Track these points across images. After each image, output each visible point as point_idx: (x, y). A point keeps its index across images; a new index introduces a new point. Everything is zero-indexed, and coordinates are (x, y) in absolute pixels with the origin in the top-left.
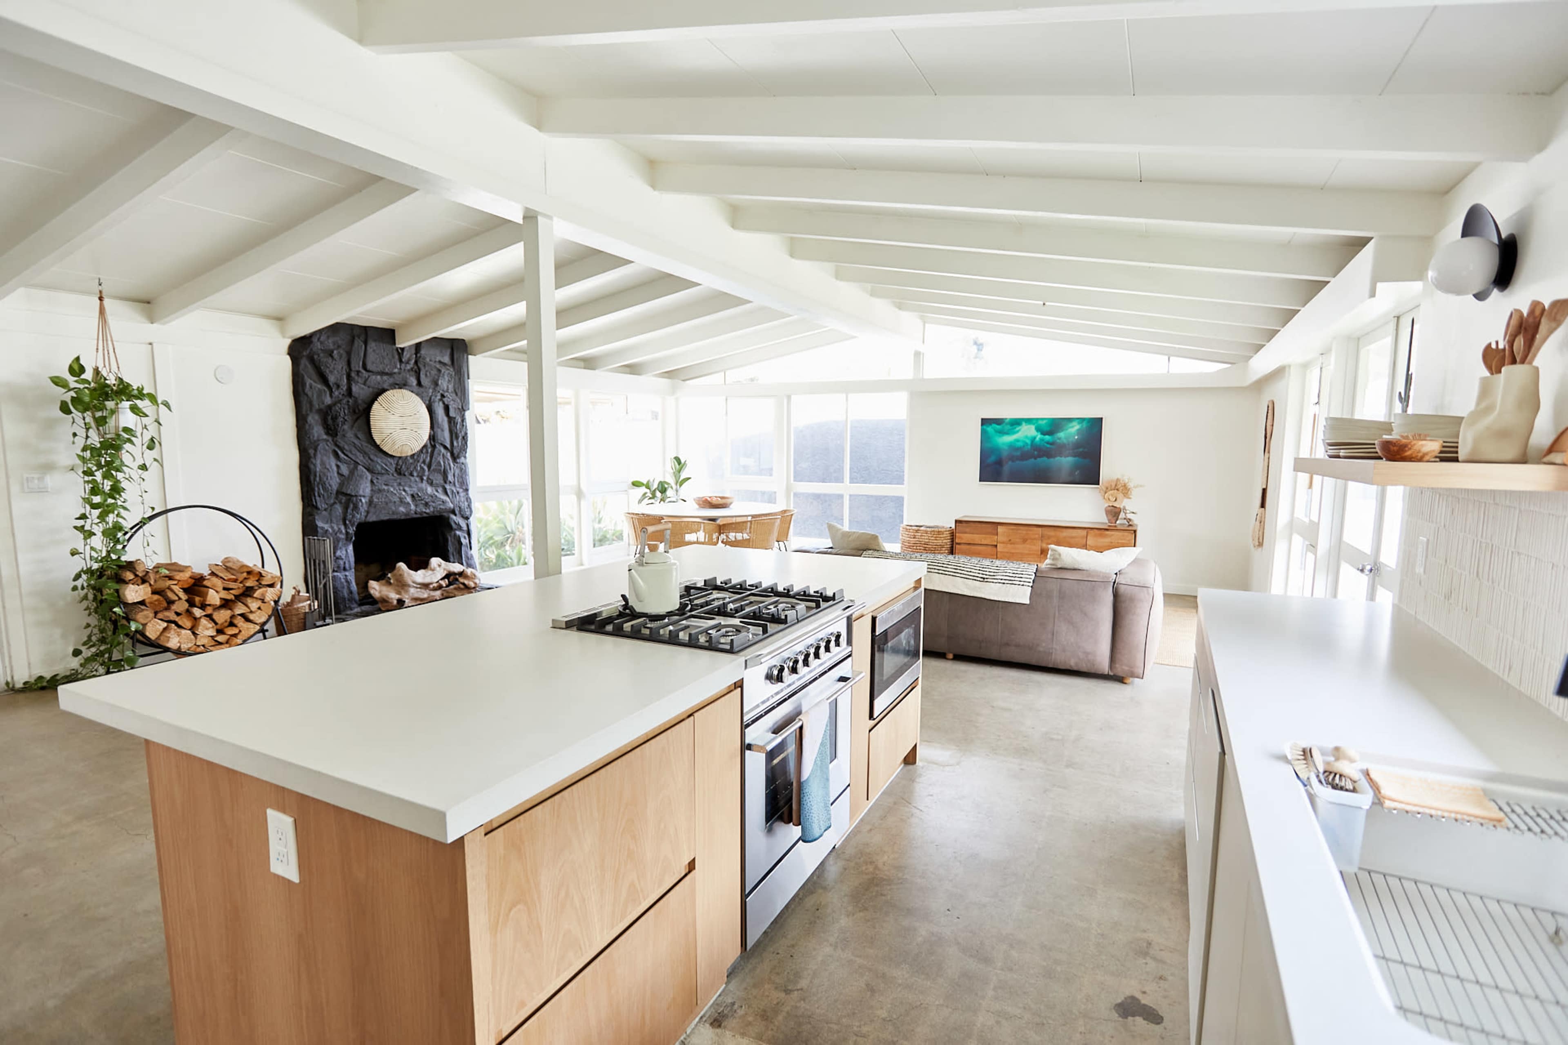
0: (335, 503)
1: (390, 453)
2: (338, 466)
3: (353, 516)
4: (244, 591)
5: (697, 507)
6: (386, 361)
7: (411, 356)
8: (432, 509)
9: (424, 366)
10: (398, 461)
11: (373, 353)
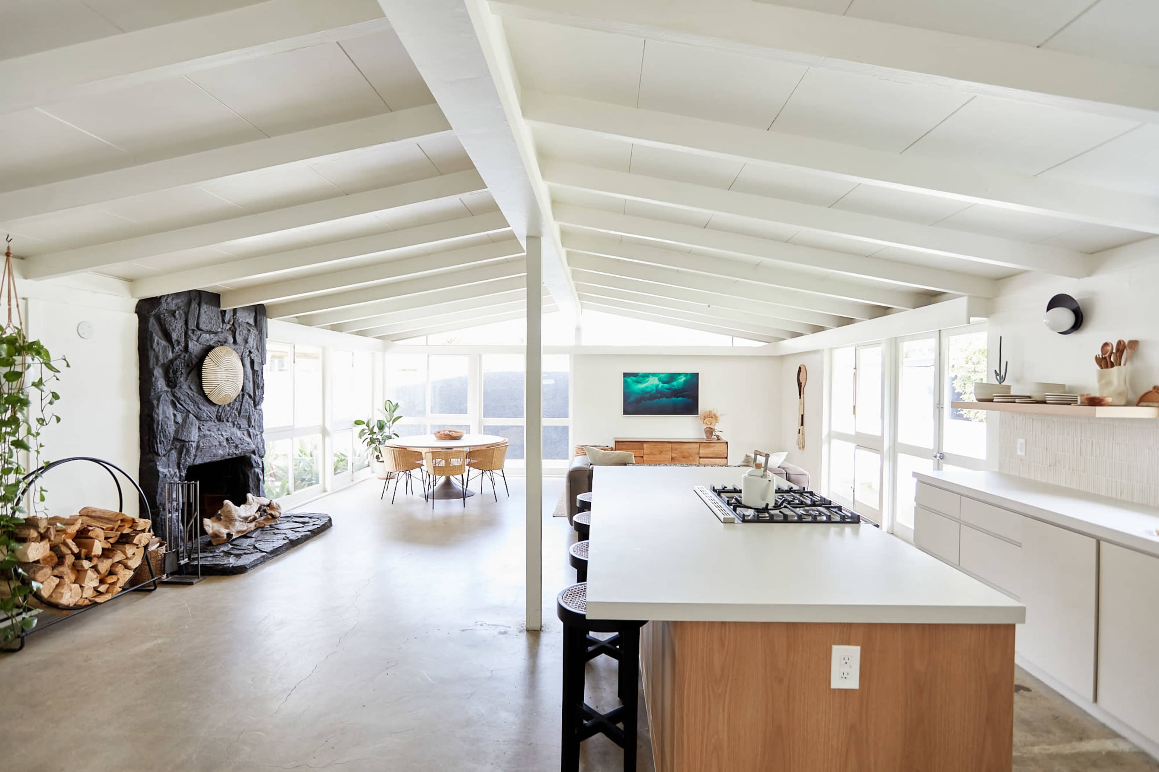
0: (171, 449)
1: (214, 402)
2: (175, 415)
3: (186, 460)
4: (119, 539)
5: (436, 439)
6: (213, 322)
7: (230, 317)
8: (240, 451)
9: (239, 326)
10: (218, 409)
11: (204, 314)
